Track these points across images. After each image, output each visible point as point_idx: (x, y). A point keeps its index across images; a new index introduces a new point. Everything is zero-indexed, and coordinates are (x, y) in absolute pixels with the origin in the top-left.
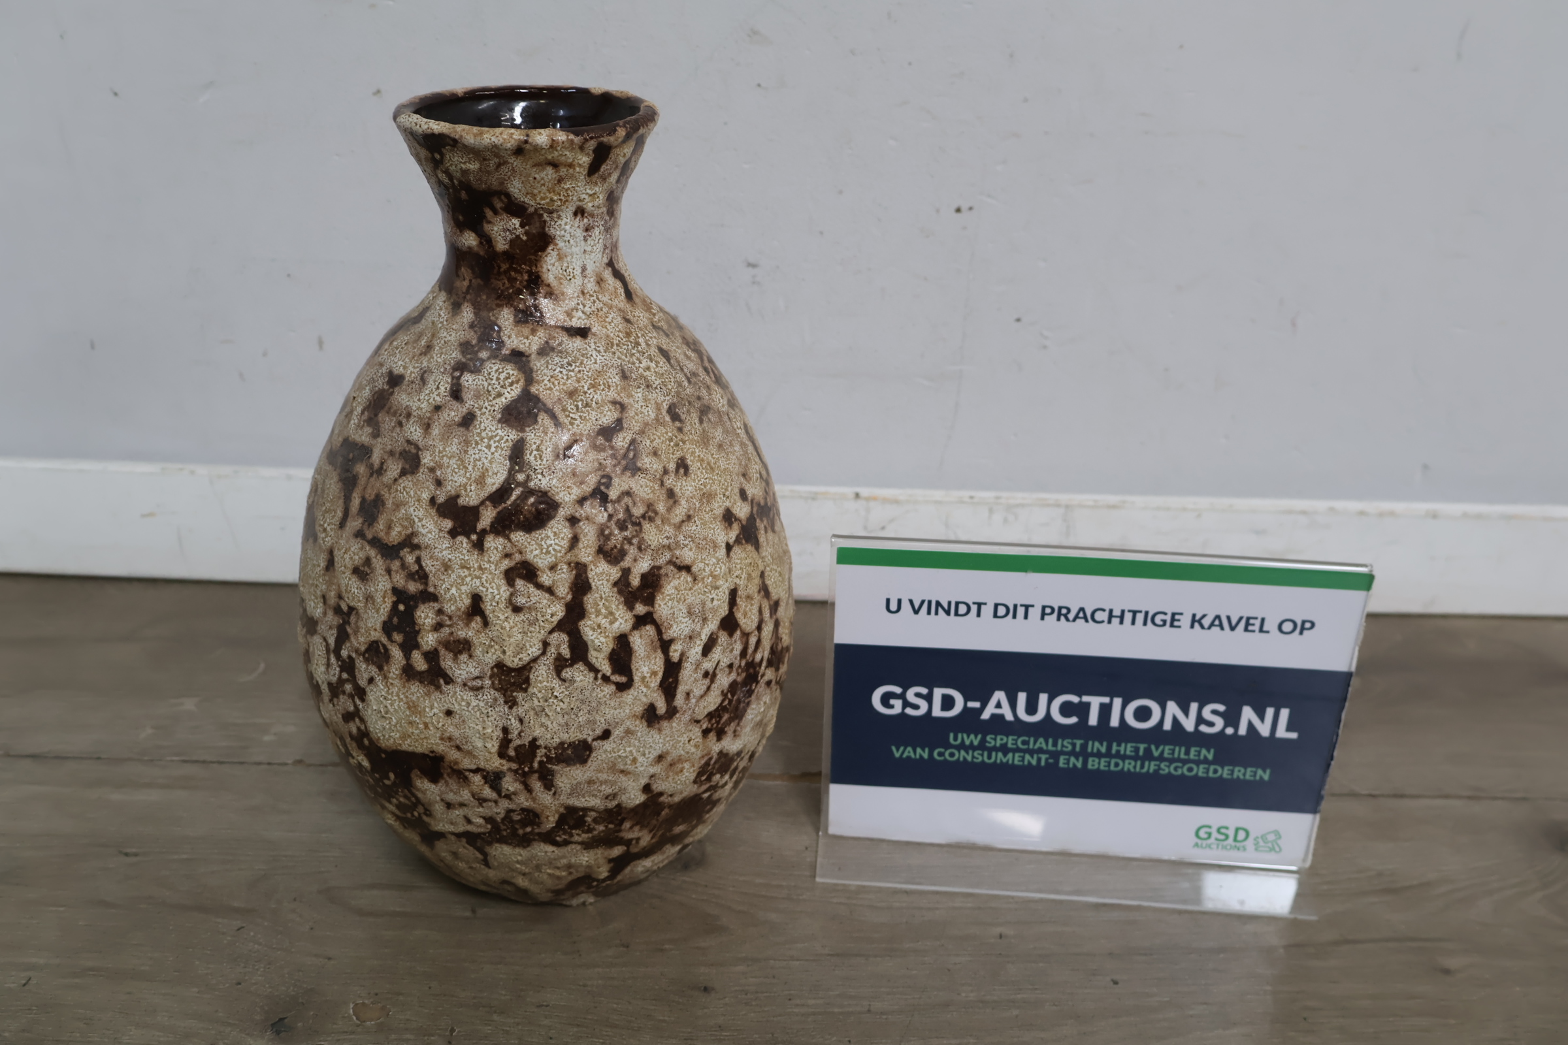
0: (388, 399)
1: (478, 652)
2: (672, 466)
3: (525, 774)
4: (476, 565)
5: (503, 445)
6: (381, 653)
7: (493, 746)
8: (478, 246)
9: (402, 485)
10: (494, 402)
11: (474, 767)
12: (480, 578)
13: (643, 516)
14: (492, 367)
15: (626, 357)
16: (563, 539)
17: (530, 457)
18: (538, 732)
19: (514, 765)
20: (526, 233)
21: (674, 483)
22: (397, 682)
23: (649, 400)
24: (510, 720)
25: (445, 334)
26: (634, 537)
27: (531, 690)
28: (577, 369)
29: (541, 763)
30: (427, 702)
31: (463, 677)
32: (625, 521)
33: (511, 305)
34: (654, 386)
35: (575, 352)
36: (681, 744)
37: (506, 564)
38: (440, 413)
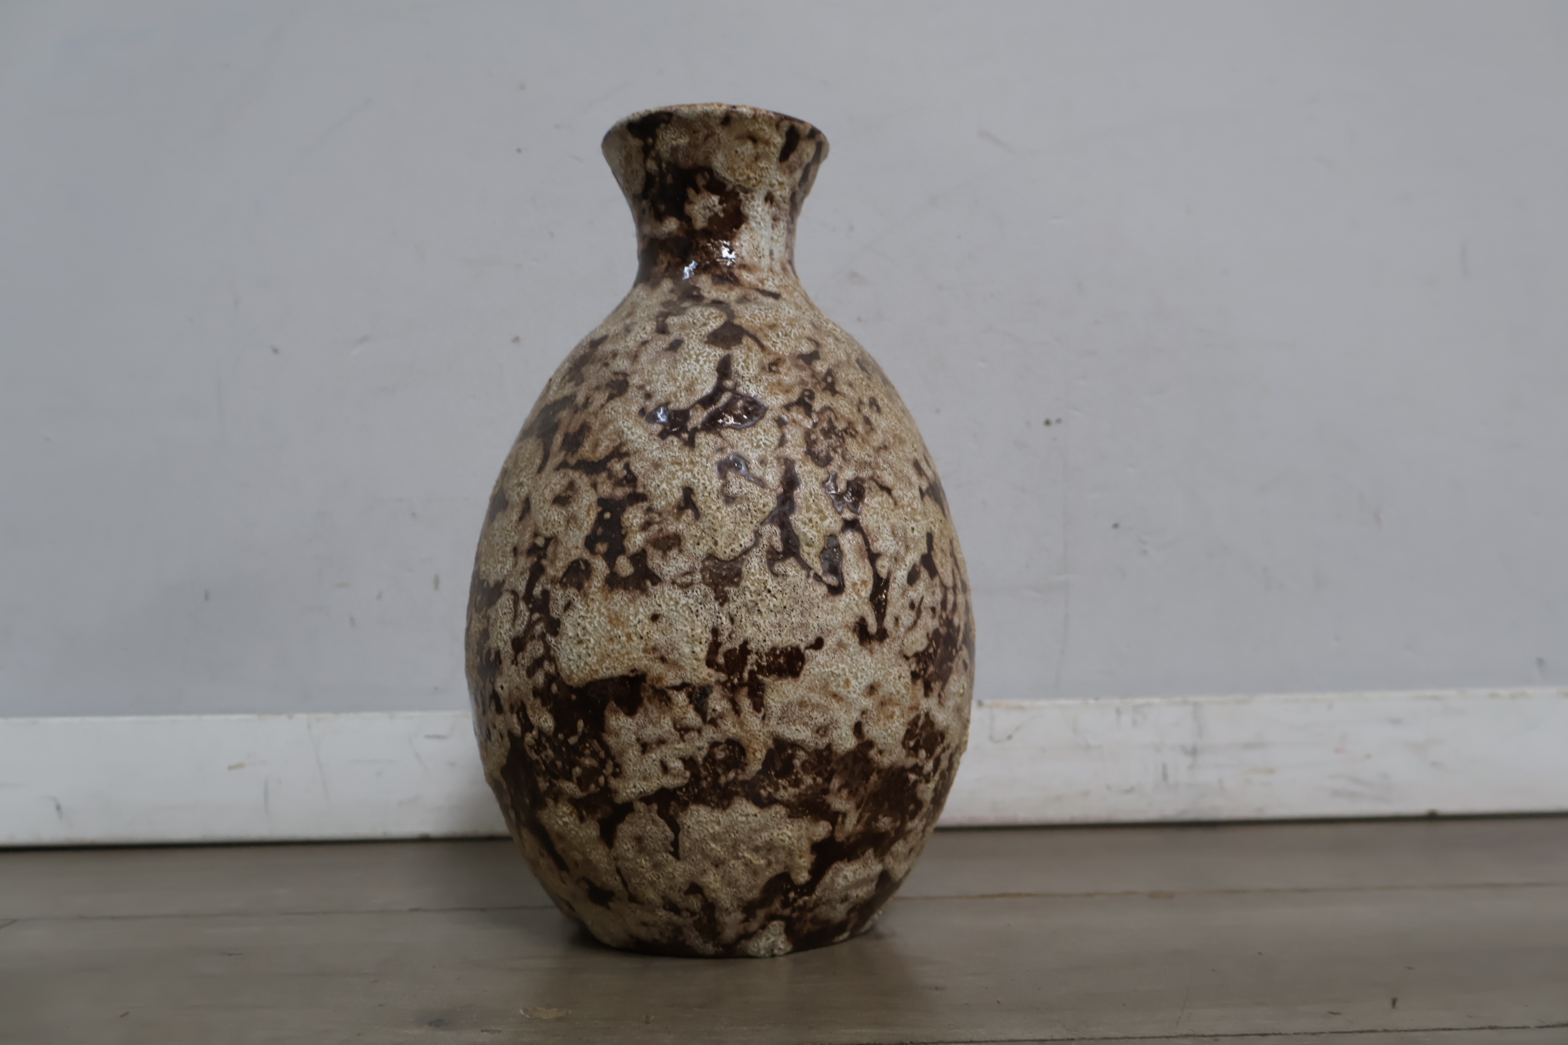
0: (592, 357)
1: (689, 544)
2: (866, 401)
3: (734, 689)
4: (687, 460)
5: (710, 360)
6: (582, 571)
7: (702, 651)
8: (678, 229)
9: (610, 407)
10: (700, 330)
11: (678, 682)
12: (692, 471)
13: (845, 431)
14: (695, 311)
16: (772, 436)
17: (737, 368)
18: (750, 632)
19: (723, 675)
20: (724, 210)
21: (869, 414)
22: (599, 596)
24: (721, 618)
25: (646, 304)
26: (838, 447)
27: (743, 583)
28: (773, 314)
29: (751, 673)
30: (631, 609)
31: (672, 574)
32: (828, 431)
35: (770, 304)
36: (892, 677)
37: (718, 457)
38: (647, 345)
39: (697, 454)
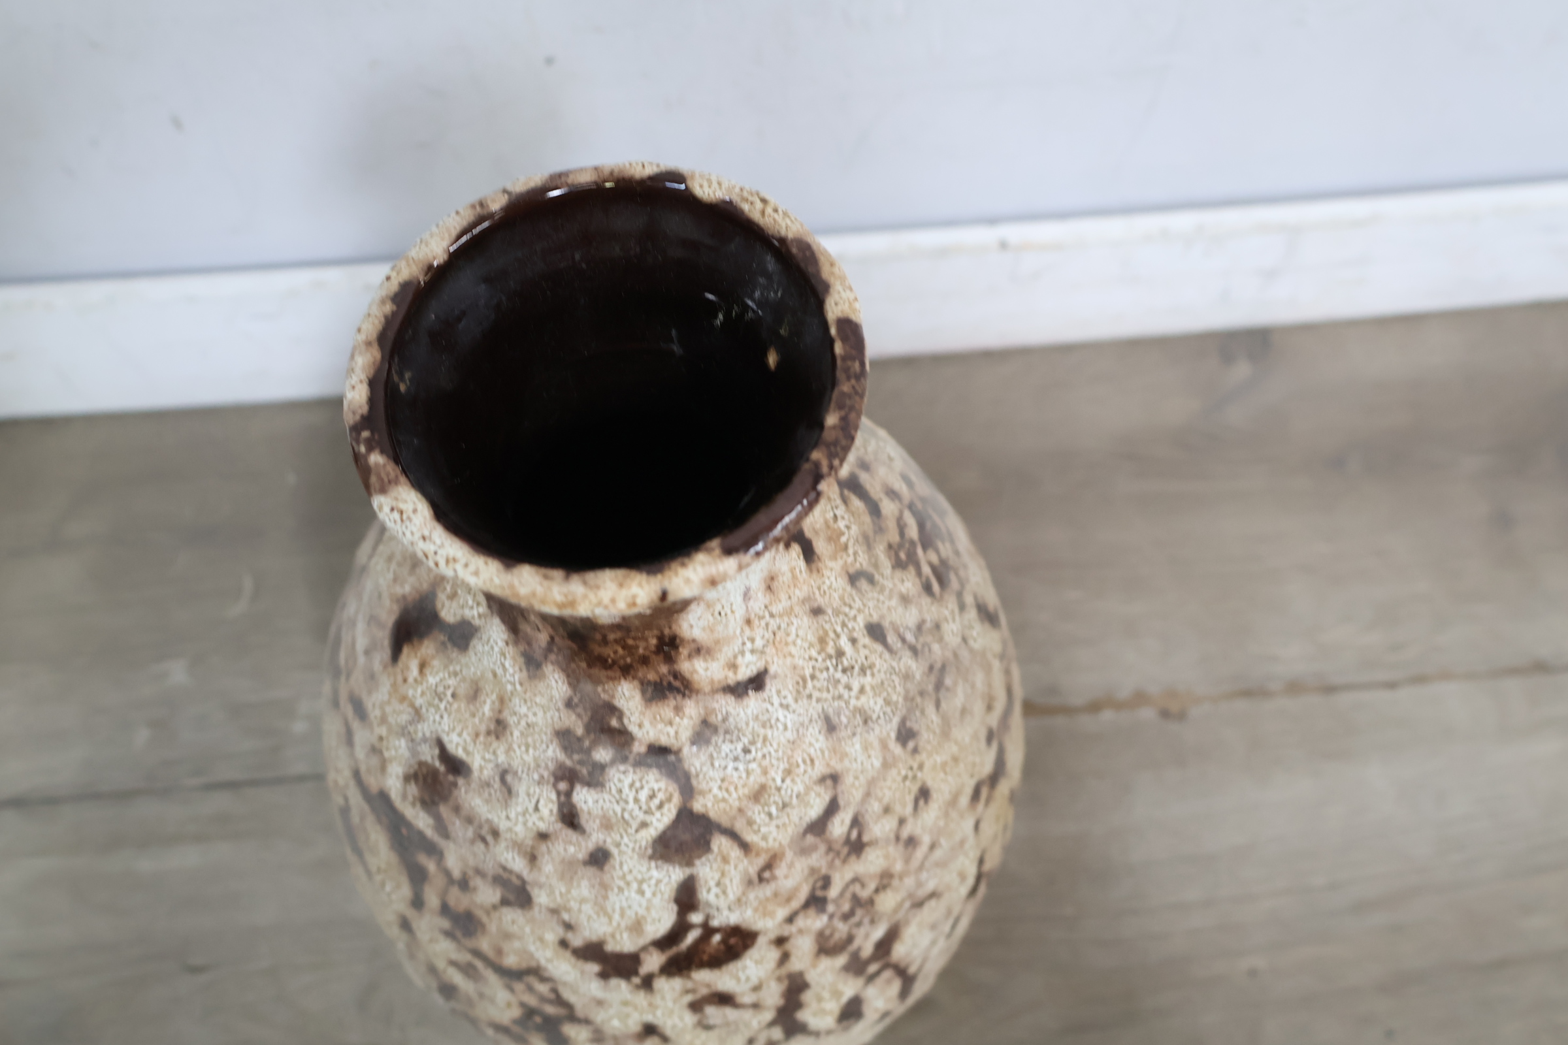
0: (450, 791)
2: (909, 809)
4: (645, 1004)
5: (662, 888)
9: (509, 917)
10: (638, 835)
12: (653, 1012)
13: (877, 891)
14: (621, 778)
15: (828, 692)
16: (767, 962)
17: (708, 895)
21: (913, 827)
23: (871, 744)
25: (524, 710)
26: (864, 917)
28: (760, 754)
32: (852, 910)
33: (634, 678)
34: (875, 716)
35: (751, 723)
37: (689, 998)
38: (550, 844)
39: (658, 998)
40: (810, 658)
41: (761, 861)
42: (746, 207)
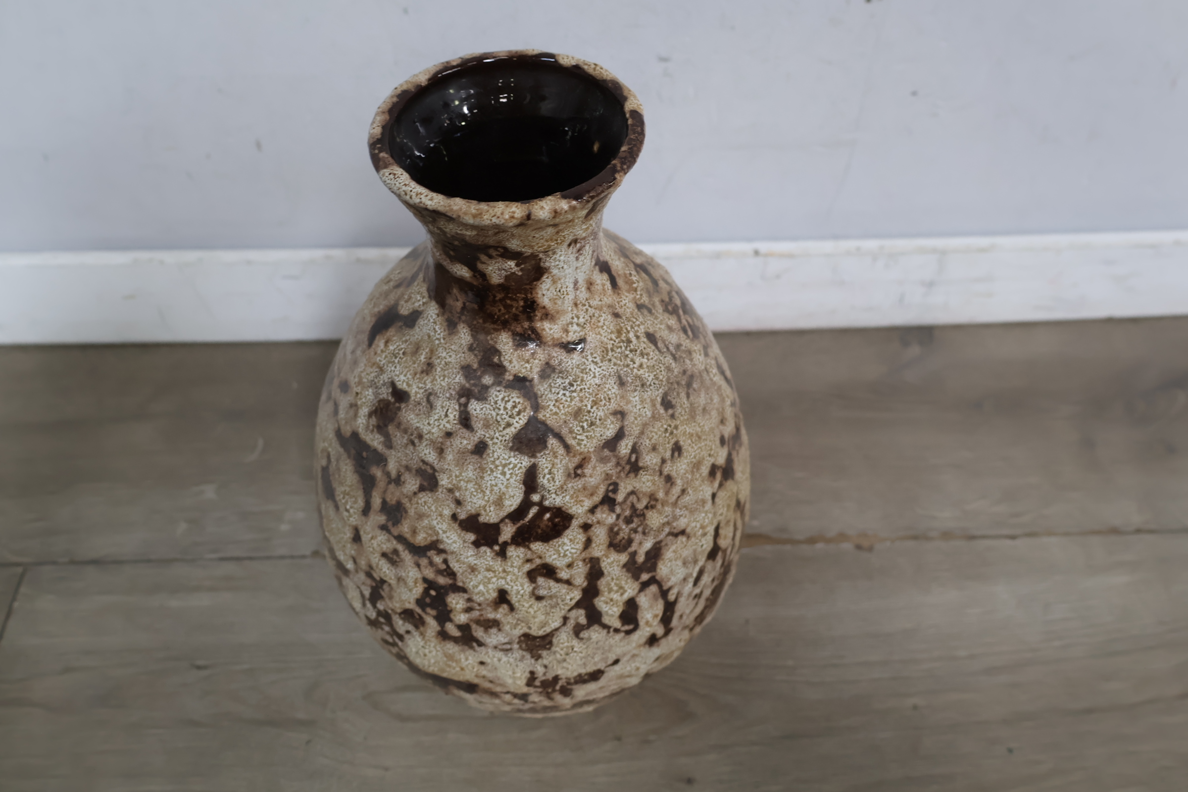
0: (396, 414)
1: (507, 628)
2: (668, 454)
3: (549, 693)
4: (501, 569)
5: (517, 472)
6: (417, 618)
7: (522, 682)
8: (471, 277)
9: (423, 500)
10: (505, 432)
11: (504, 691)
12: (505, 579)
13: (646, 507)
14: (497, 394)
15: (621, 361)
16: (578, 543)
17: (543, 480)
19: (540, 689)
20: (521, 270)
21: (671, 469)
22: (433, 639)
23: (645, 400)
24: (536, 667)
25: (444, 354)
26: (639, 526)
27: (553, 649)
28: (579, 388)
29: (562, 686)
30: (462, 655)
31: (494, 643)
32: (631, 516)
33: (509, 329)
34: (648, 383)
35: (575, 369)
37: (528, 567)
38: (452, 440)
39: (509, 564)
40: (611, 339)
41: (577, 460)
42: (586, 67)
